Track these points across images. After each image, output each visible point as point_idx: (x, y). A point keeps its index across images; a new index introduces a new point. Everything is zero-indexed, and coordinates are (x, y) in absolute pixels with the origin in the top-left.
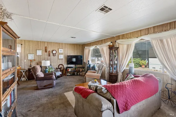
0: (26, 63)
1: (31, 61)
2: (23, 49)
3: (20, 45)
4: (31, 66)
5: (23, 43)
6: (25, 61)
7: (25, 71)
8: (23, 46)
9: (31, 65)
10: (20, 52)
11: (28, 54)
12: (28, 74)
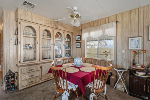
0: (124, 57)
1: (135, 52)
2: (120, 30)
3: (114, 24)
4: (134, 64)
5: (119, 20)
6: (123, 51)
7: (123, 71)
8: (119, 24)
9: (134, 60)
10: (115, 35)
11: (128, 38)
12: (128, 77)
